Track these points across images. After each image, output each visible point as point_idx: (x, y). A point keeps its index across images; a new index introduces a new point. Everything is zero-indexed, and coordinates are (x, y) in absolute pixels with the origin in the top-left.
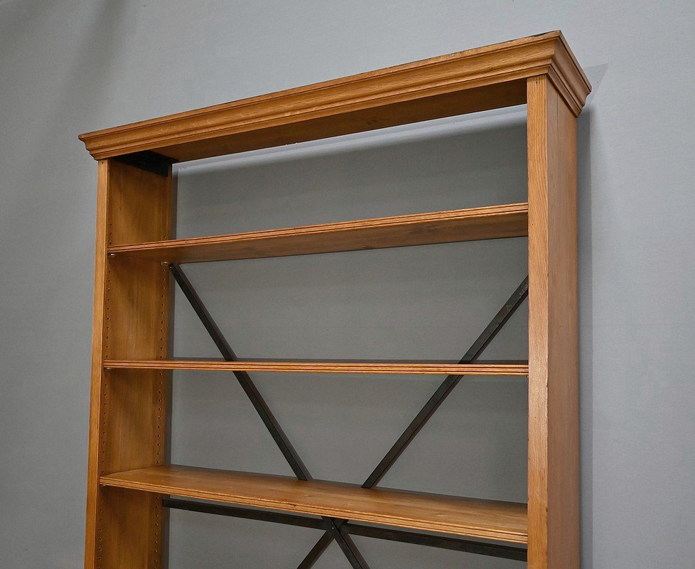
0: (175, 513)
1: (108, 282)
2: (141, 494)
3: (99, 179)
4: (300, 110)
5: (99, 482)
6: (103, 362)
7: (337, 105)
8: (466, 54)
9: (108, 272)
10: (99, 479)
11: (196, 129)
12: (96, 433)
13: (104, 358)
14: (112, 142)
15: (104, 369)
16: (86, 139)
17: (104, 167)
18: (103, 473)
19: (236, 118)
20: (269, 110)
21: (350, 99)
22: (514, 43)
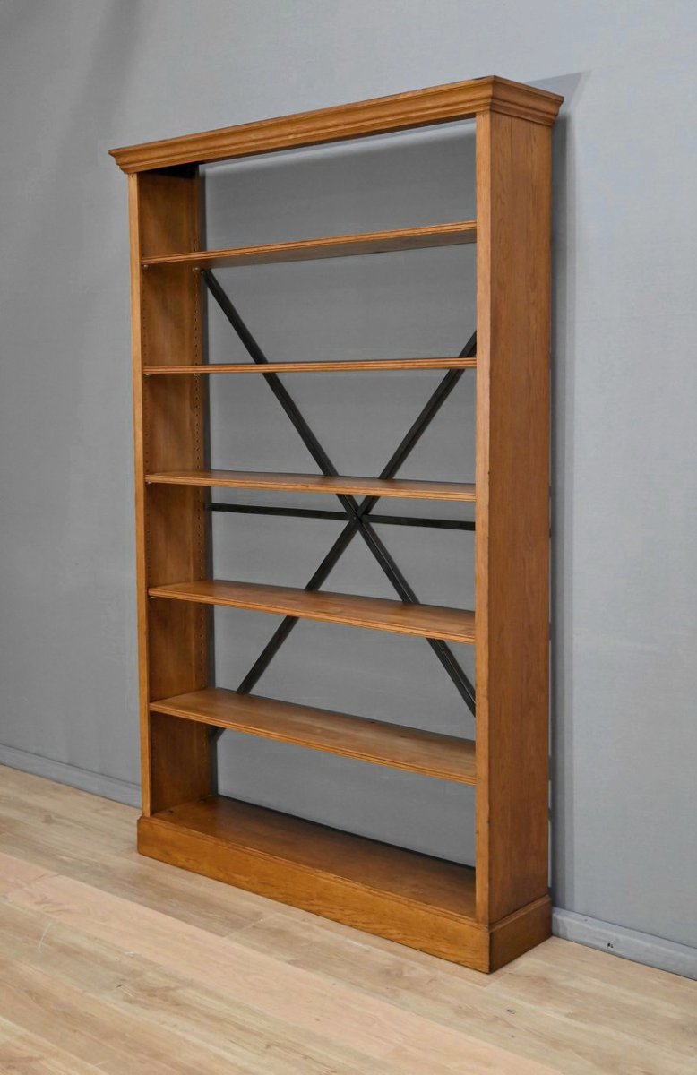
0: (216, 515)
1: (143, 292)
2: (183, 487)
3: (130, 193)
4: (301, 133)
5: (144, 480)
6: (142, 369)
7: (331, 130)
8: (429, 91)
9: (142, 283)
10: (144, 477)
11: (214, 148)
12: (140, 434)
13: (144, 364)
14: (140, 157)
15: (144, 375)
16: (117, 154)
17: (134, 181)
18: (148, 471)
19: (248, 139)
20: (276, 132)
21: (340, 125)
22: (462, 84)
